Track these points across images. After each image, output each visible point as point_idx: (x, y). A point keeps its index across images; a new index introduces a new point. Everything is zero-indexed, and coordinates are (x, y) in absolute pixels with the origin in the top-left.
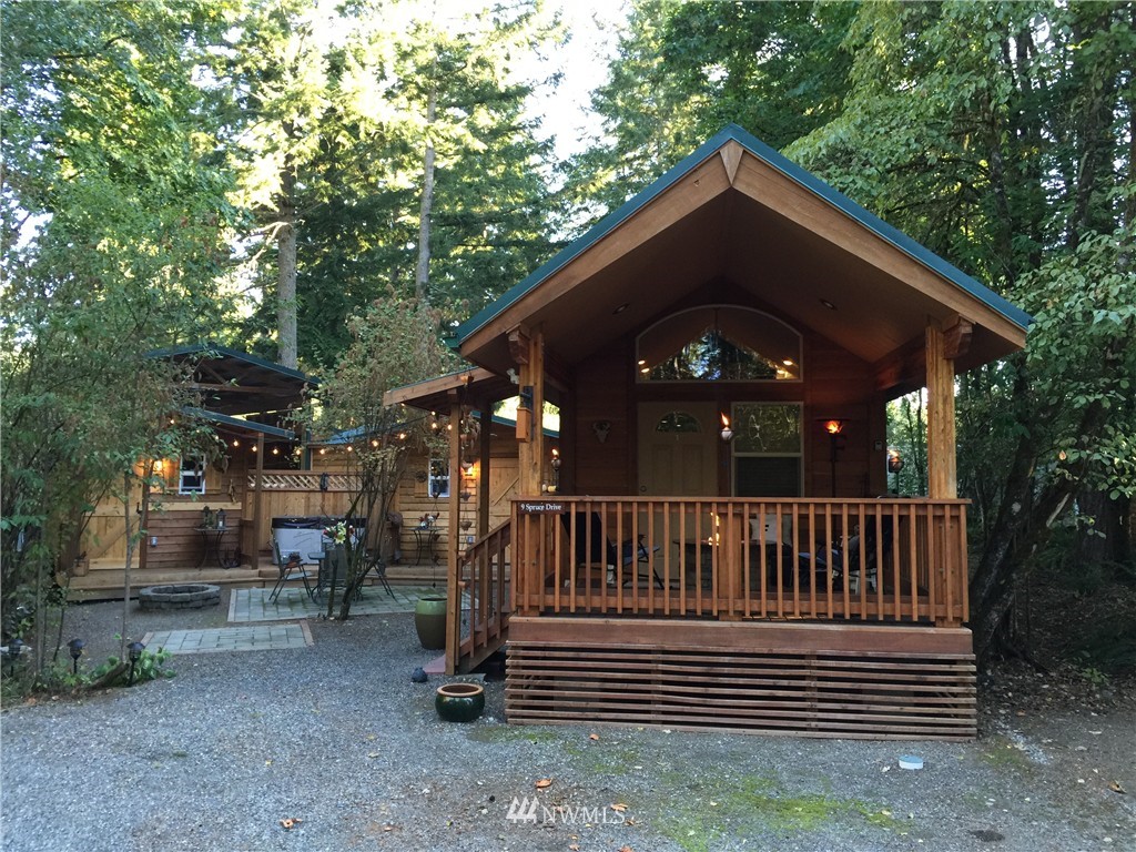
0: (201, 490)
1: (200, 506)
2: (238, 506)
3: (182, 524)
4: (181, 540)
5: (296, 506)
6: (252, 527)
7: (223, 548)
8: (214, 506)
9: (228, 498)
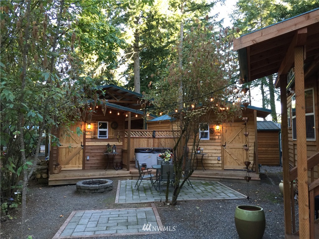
0: (106, 137)
1: (106, 143)
2: (121, 144)
3: (99, 151)
4: (99, 158)
5: (143, 144)
6: (127, 153)
7: (115, 161)
8: (111, 143)
9: (117, 140)
